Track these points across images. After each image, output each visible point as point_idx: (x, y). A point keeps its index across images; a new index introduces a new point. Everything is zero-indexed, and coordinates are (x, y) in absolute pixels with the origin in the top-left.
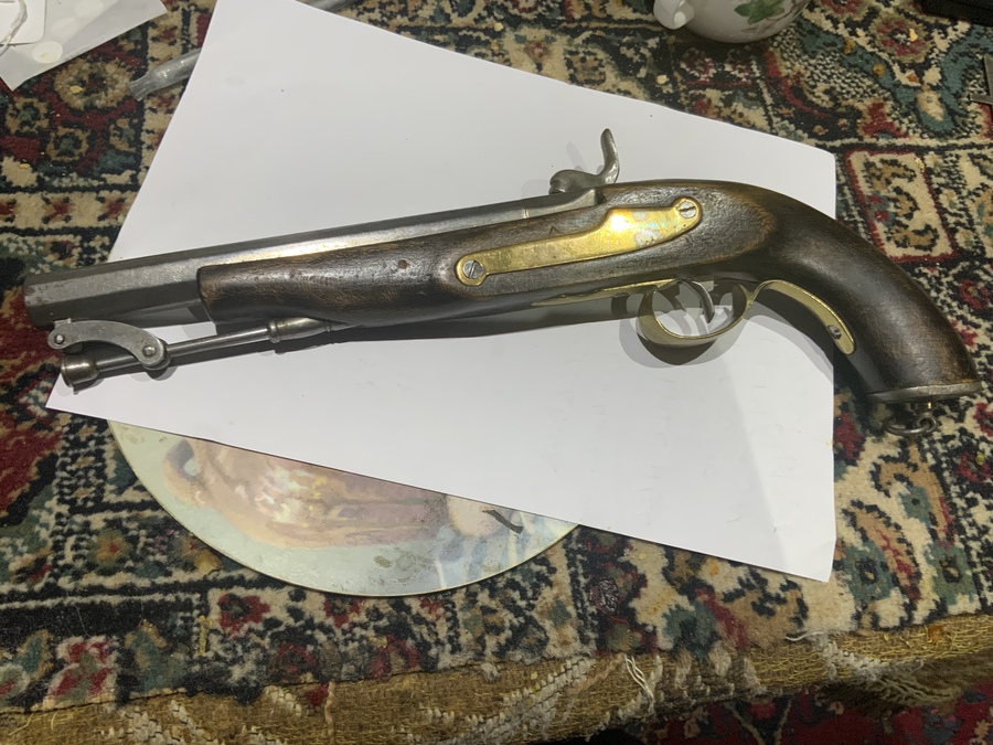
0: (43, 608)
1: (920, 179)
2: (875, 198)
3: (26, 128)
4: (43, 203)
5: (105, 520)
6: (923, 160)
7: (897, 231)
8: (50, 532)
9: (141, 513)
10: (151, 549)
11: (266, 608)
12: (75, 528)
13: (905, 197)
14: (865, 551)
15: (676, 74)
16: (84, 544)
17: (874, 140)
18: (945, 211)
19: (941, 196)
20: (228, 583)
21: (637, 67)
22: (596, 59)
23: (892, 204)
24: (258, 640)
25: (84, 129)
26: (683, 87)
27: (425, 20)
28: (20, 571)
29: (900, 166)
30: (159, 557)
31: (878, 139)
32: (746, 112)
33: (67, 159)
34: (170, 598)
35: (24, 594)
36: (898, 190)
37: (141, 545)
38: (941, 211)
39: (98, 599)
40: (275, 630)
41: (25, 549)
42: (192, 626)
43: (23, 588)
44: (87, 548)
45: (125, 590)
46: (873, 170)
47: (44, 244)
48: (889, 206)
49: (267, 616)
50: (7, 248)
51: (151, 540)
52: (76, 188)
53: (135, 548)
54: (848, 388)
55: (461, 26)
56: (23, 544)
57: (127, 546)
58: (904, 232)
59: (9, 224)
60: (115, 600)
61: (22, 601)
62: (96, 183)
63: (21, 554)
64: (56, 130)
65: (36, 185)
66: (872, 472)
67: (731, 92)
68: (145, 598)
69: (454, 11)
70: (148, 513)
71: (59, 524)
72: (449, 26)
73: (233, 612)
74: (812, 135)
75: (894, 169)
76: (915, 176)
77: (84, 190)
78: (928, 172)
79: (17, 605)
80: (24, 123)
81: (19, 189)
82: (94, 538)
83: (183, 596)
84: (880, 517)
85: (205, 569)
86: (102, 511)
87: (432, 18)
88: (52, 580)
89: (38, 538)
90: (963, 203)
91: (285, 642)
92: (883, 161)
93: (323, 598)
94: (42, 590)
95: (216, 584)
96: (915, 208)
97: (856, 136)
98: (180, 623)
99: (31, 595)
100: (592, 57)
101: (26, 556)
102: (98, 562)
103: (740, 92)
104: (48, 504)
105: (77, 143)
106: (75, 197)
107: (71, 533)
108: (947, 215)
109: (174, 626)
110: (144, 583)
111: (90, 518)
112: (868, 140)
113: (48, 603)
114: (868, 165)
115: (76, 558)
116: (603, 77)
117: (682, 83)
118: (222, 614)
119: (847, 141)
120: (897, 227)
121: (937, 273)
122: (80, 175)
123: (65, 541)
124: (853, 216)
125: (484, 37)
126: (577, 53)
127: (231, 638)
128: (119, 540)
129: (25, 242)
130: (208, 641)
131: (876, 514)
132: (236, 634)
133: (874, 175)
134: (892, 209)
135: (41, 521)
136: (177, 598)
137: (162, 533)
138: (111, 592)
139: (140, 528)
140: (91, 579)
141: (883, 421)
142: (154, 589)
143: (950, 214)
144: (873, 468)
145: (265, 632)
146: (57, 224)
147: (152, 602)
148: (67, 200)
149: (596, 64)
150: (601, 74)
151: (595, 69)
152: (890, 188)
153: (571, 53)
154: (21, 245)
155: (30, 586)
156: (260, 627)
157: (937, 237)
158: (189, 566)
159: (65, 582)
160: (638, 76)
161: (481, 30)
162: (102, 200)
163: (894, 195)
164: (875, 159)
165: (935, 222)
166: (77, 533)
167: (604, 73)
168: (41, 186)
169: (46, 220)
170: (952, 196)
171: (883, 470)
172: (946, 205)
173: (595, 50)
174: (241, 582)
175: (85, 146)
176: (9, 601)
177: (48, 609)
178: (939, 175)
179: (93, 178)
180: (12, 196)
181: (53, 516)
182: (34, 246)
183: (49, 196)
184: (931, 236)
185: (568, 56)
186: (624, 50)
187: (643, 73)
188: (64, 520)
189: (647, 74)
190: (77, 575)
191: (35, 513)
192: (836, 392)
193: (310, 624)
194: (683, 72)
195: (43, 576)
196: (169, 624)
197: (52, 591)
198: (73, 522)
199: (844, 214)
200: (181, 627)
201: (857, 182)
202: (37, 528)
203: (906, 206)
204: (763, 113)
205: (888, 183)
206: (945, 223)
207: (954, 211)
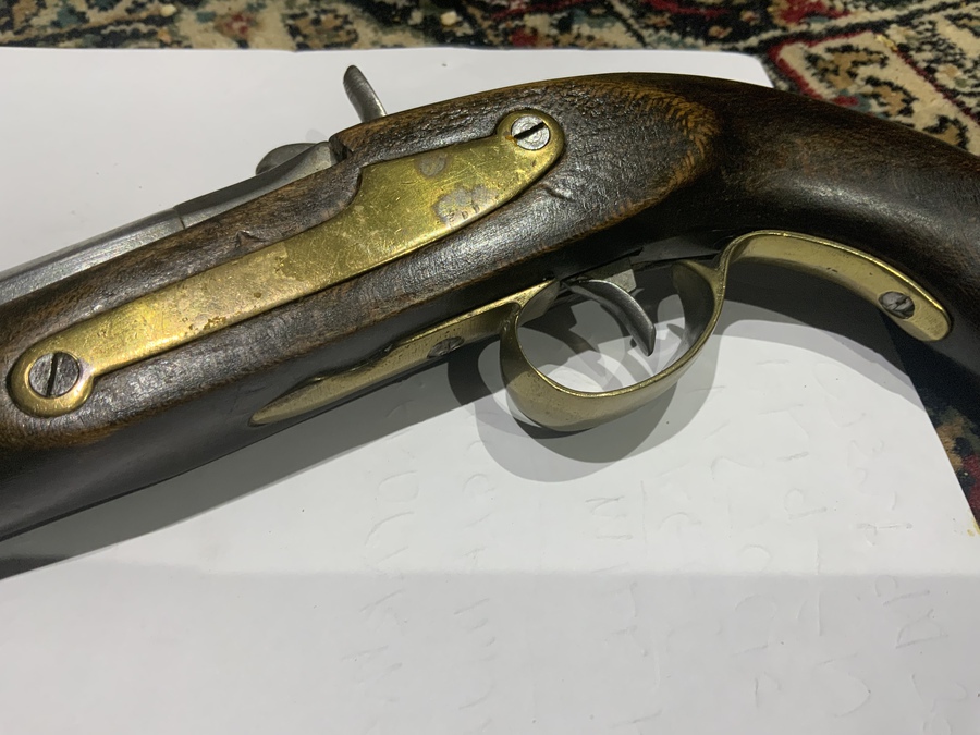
1: (896, 61)
2: (844, 99)
6: (887, 36)
13: (887, 89)
15: (472, 10)
17: (804, 28)
18: (955, 92)
19: (938, 75)
21: (405, 13)
22: (337, 17)
23: (873, 102)
26: (486, 24)
27: (44, 27)
29: (857, 51)
31: (809, 24)
32: (596, 33)
36: (872, 81)
38: (950, 95)
46: (821, 64)
48: (870, 106)
55: (105, 22)
67: (564, 14)
69: (91, 7)
72: (85, 26)
74: (709, 40)
75: (852, 56)
76: (886, 58)
78: (903, 50)
87: (55, 24)
90: (974, 77)
92: (829, 50)
96: (909, 99)
97: (775, 27)
100: (331, 16)
103: (579, 12)
108: (960, 98)
112: (794, 28)
114: (813, 60)
116: (353, 36)
117: (484, 18)
119: (765, 36)
125: (143, 28)
126: (304, 14)
133: (826, 70)
134: (875, 107)
143: (964, 94)
149: (338, 22)
150: (349, 33)
151: (338, 29)
152: (858, 80)
153: (294, 17)
157: (963, 130)
160: (411, 22)
161: (140, 21)
163: (869, 89)
164: (819, 49)
165: (951, 111)
167: (355, 32)
170: (953, 71)
172: (951, 85)
173: (334, 6)
178: (919, 50)
184: (953, 130)
185: (290, 22)
187: (417, 17)
189: (425, 18)
201: (807, 85)
203: (895, 100)
204: (624, 29)
205: (853, 75)
206: (967, 111)
207: (967, 90)
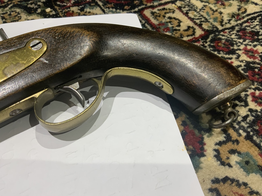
1: (177, 11)
2: (161, 24)
6: (176, 5)
7: (176, 33)
13: (174, 20)
15: (56, 7)
17: (152, 4)
18: (193, 19)
19: (189, 14)
21: (36, 10)
22: (16, 13)
23: (169, 24)
26: (60, 11)
29: (167, 9)
31: (153, 3)
32: (91, 11)
36: (170, 18)
46: (155, 14)
48: (168, 25)
54: (182, 113)
58: (179, 33)
66: (215, 156)
67: (83, 6)
74: (124, 10)
75: (165, 11)
76: (175, 11)
78: (180, 8)
84: (232, 183)
90: (200, 14)
92: (158, 10)
96: (180, 22)
97: (143, 4)
100: (14, 12)
103: (87, 5)
108: (195, 20)
112: (149, 4)
114: (153, 13)
116: (20, 18)
117: (59, 9)
119: (140, 8)
120: (175, 32)
121: (201, 43)
126: (7, 13)
133: (157, 16)
134: (170, 25)
141: (208, 123)
143: (196, 19)
144: (215, 153)
151: (15, 16)
152: (166, 18)
153: (4, 14)
157: (194, 30)
160: (37, 12)
163: (169, 20)
164: (155, 10)
165: (191, 24)
170: (194, 13)
171: (221, 152)
172: (192, 17)
173: (15, 10)
178: (184, 7)
184: (192, 30)
185: (2, 15)
186: (29, 6)
187: (39, 11)
189: (41, 10)
192: (176, 117)
194: (59, 6)
201: (151, 21)
203: (176, 23)
204: (100, 9)
205: (164, 17)
206: (196, 24)
207: (197, 18)
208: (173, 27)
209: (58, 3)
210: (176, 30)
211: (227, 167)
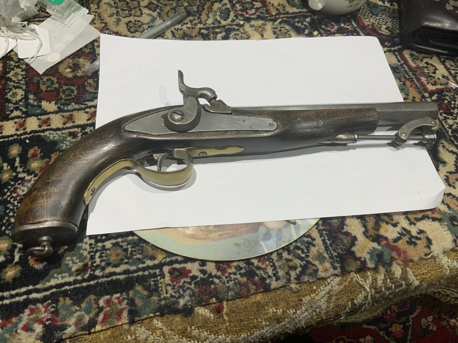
0: (90, 285)
1: (435, 58)
2: (418, 67)
3: (49, 89)
4: (61, 117)
5: (112, 244)
7: (431, 80)
8: (88, 252)
9: (127, 238)
10: (134, 253)
11: (190, 271)
12: (99, 248)
13: (431, 66)
14: (450, 213)
15: (321, 30)
16: (104, 255)
18: (449, 69)
19: (446, 63)
20: (171, 263)
21: (304, 30)
22: (286, 29)
23: (426, 69)
24: (189, 286)
25: (74, 86)
26: (325, 35)
27: (210, 24)
28: (77, 271)
30: (138, 256)
33: (69, 98)
34: (146, 273)
35: (81, 280)
36: (427, 63)
37: (129, 252)
38: (448, 69)
39: (114, 278)
40: (196, 280)
41: (78, 261)
42: (158, 284)
43: (79, 278)
44: (106, 257)
45: (126, 272)
47: (65, 133)
48: (424, 70)
49: (191, 275)
50: (49, 137)
51: (133, 249)
52: (75, 109)
53: (127, 253)
55: (226, 24)
56: (77, 259)
57: (123, 253)
58: (434, 80)
59: (48, 127)
60: (122, 277)
61: (80, 284)
62: (83, 106)
63: (76, 263)
64: (62, 87)
65: (58, 110)
66: (445, 179)
67: (346, 34)
68: (135, 275)
69: (221, 19)
70: (130, 238)
71: (91, 248)
72: (221, 25)
73: (175, 275)
74: (384, 46)
75: (423, 55)
76: (433, 56)
77: (79, 110)
79: (78, 285)
80: (48, 87)
81: (50, 113)
82: (108, 252)
83: (152, 272)
84: (453, 198)
85: (160, 258)
86: (110, 240)
87: (213, 23)
88: (92, 272)
89: (83, 255)
90: (456, 64)
91: (201, 285)
92: (417, 53)
93: (214, 264)
94: (88, 277)
95: (165, 264)
96: (436, 69)
98: (152, 283)
99: (84, 280)
100: (284, 29)
101: (79, 264)
102: (111, 262)
103: (350, 34)
104: (85, 240)
105: (73, 91)
106: (75, 113)
107: (97, 251)
108: (451, 70)
109: (150, 285)
110: (133, 268)
111: (105, 244)
113: (92, 283)
114: (412, 55)
115: (101, 261)
117: (324, 33)
118: (171, 277)
119: (400, 47)
120: (430, 78)
121: (452, 94)
122: (76, 103)
123: (95, 255)
124: (410, 76)
125: (236, 28)
126: (277, 28)
127: (176, 287)
128: (119, 251)
129: (56, 133)
130: (166, 290)
131: (451, 196)
132: (178, 284)
133: (415, 58)
134: (426, 71)
135: (83, 248)
136: (149, 272)
137: (138, 245)
138: (119, 274)
139: (128, 245)
140: (109, 270)
142: (138, 270)
144: (445, 178)
145: (191, 282)
146: (70, 124)
147: (138, 275)
148: (72, 115)
149: (286, 31)
150: (289, 34)
151: (286, 33)
152: (423, 63)
153: (274, 28)
154: (55, 135)
155: (83, 277)
156: (188, 280)
157: (448, 80)
158: (153, 258)
159: (98, 273)
160: (305, 33)
161: (235, 25)
162: (87, 113)
163: (425, 65)
165: (446, 73)
166: (100, 251)
168: (60, 110)
169: (64, 124)
170: (451, 62)
171: (450, 178)
173: (284, 26)
174: (176, 262)
175: (76, 92)
176: (74, 284)
177: (92, 285)
179: (82, 104)
180: (48, 116)
181: (88, 245)
182: (61, 135)
183: (64, 114)
184: (446, 79)
185: (273, 30)
186: (296, 24)
187: (307, 32)
188: (93, 246)
189: (309, 32)
190: (103, 269)
191: (80, 244)
193: (211, 276)
194: (323, 29)
195: (88, 271)
196: (148, 284)
197: (93, 277)
198: (97, 246)
199: (406, 75)
200: (154, 285)
201: (409, 62)
202: (82, 251)
203: (432, 69)
205: (422, 61)
206: (450, 74)
207: (453, 68)
208: (429, 73)
209: (323, 27)
210: (431, 76)
211: (452, 188)
